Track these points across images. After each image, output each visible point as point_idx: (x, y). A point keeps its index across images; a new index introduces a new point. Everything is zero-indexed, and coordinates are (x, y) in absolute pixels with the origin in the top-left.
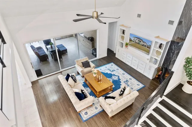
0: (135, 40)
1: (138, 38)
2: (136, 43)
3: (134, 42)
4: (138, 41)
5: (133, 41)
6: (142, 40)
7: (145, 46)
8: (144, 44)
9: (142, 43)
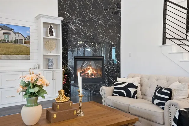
1: (2, 28)
4: (5, 34)
7: (21, 41)
8: (17, 37)
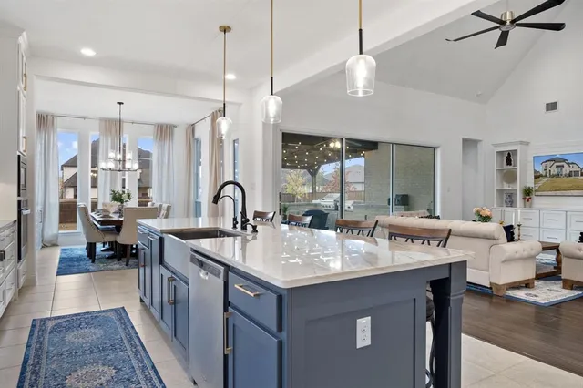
0: (548, 169)
1: (554, 160)
2: (553, 176)
3: (546, 176)
4: (557, 166)
5: (544, 174)
6: (564, 161)
7: (576, 173)
8: (571, 169)
9: (567, 169)
